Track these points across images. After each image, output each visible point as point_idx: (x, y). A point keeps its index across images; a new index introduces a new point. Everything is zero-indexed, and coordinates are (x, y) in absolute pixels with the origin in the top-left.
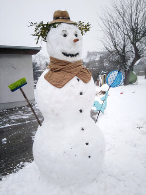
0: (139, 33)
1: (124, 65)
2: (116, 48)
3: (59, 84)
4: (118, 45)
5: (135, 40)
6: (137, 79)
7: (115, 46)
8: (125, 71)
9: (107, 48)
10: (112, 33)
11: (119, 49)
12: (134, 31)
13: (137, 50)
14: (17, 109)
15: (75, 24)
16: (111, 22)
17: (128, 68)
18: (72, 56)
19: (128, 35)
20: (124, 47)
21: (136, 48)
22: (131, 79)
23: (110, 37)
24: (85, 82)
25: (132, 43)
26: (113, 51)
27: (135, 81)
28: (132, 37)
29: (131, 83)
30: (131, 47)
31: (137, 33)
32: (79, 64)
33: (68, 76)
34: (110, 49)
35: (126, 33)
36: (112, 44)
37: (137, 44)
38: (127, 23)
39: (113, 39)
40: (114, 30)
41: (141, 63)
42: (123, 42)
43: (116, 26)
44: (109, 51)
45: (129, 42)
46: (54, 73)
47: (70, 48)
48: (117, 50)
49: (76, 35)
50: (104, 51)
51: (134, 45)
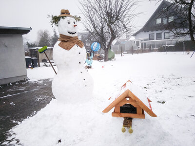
0: (113, 17)
1: (104, 44)
2: (95, 30)
3: (68, 48)
4: (97, 27)
5: (110, 23)
6: (114, 55)
7: (95, 28)
8: (105, 49)
9: (88, 30)
10: (91, 16)
11: (98, 30)
12: (109, 15)
13: (112, 31)
14: (11, 84)
15: (73, 17)
16: (89, 7)
17: (107, 47)
18: (73, 33)
19: (104, 18)
20: (102, 28)
21: (111, 29)
22: (110, 56)
23: (89, 20)
24: (81, 47)
25: (108, 25)
26: (93, 32)
27: (113, 57)
28: (108, 20)
29: (110, 59)
30: (108, 29)
31: (111, 17)
32: (76, 38)
33: (72, 44)
34: (90, 30)
35: (103, 17)
36: (92, 26)
37: (112, 26)
38: (103, 8)
39: (92, 21)
40: (92, 14)
41: (118, 43)
42: (101, 24)
43: (94, 11)
44: (90, 32)
45: (105, 25)
46: (64, 43)
47: (72, 29)
48: (97, 31)
49: (74, 23)
50: (85, 32)
51: (110, 27)
